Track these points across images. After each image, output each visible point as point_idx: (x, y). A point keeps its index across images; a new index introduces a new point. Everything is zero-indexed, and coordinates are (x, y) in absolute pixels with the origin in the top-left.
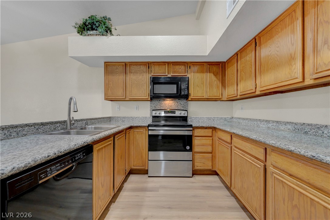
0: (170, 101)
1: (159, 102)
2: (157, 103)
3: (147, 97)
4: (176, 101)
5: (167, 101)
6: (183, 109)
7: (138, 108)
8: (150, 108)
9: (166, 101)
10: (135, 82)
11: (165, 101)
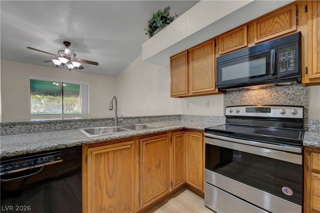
0: (259, 90)
1: (239, 94)
2: (235, 96)
3: (213, 89)
4: (273, 89)
5: (254, 91)
6: (291, 103)
7: (208, 104)
8: (223, 104)
9: (252, 91)
10: (198, 71)
11: (249, 92)
